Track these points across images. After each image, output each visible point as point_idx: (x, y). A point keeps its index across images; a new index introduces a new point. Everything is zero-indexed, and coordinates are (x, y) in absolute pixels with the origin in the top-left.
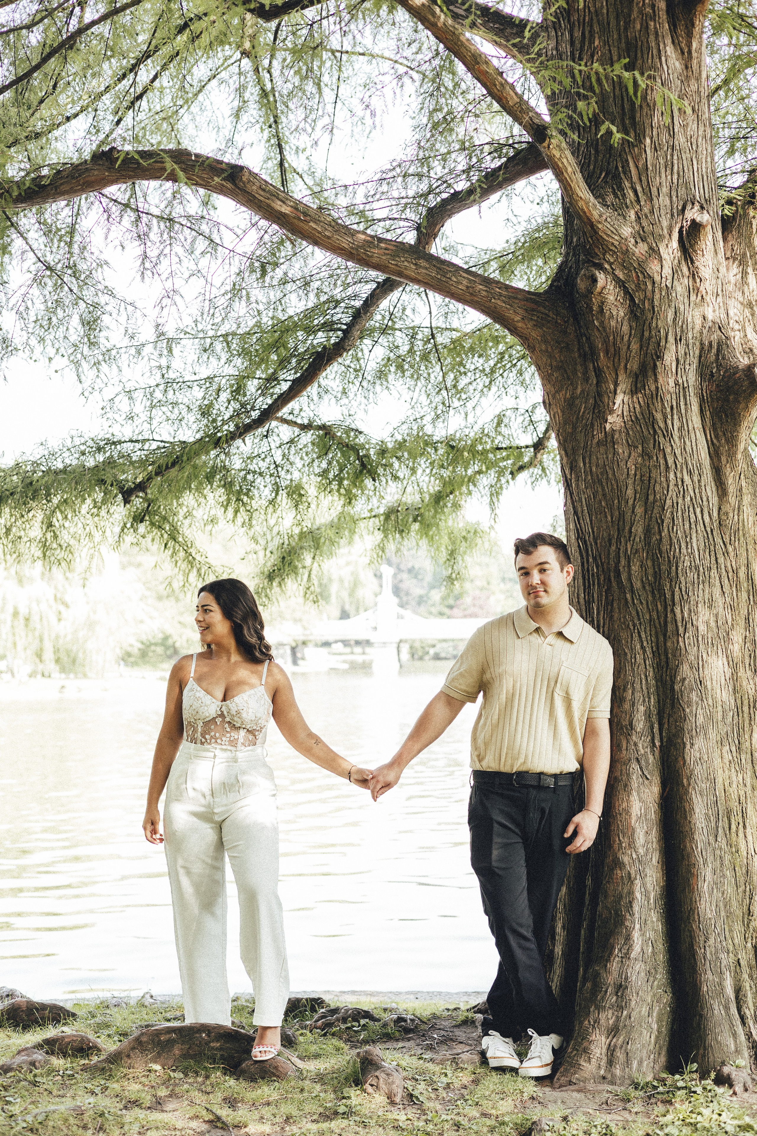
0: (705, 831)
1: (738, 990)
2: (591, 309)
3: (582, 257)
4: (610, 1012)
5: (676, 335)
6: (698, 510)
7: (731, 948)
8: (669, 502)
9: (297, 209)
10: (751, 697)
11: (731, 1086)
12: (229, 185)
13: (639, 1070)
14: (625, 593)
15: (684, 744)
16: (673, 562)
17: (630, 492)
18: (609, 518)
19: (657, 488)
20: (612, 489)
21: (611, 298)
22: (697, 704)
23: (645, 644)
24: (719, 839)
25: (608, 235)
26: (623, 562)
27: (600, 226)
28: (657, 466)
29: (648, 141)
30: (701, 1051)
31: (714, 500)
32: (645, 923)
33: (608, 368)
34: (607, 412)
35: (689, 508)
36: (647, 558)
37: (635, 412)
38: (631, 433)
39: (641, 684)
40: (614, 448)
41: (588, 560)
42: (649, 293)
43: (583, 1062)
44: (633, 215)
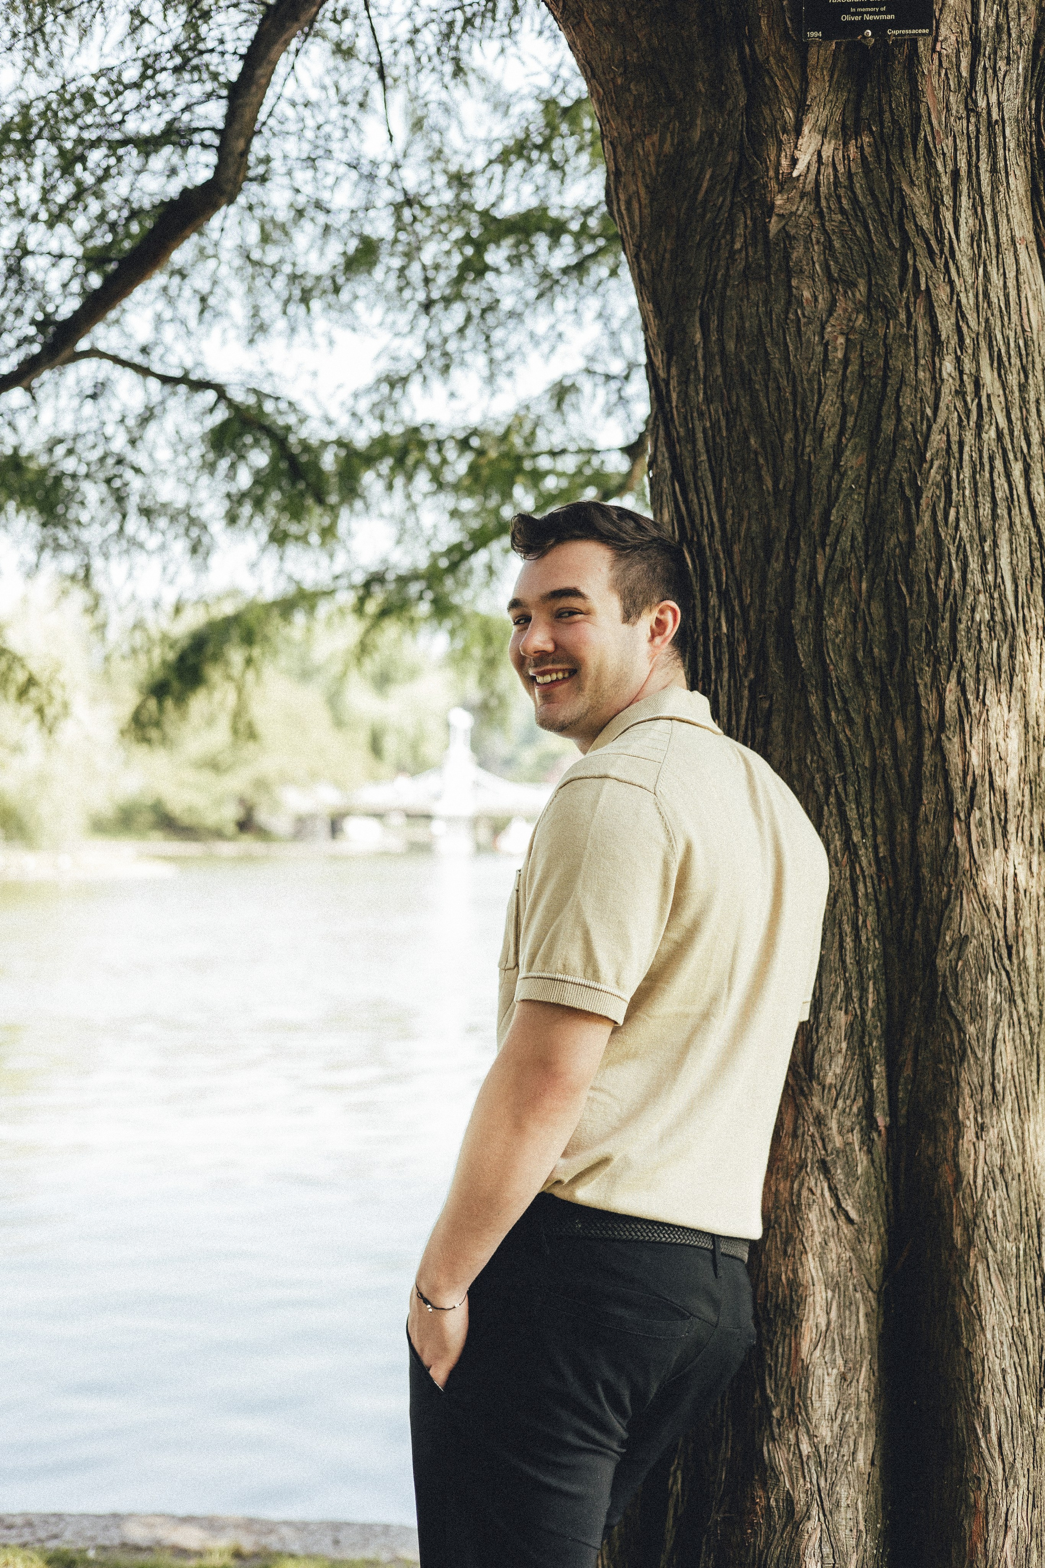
0: (1011, 1378)
6: (1017, 469)
8: (937, 440)
14: (804, 693)
15: (959, 1126)
16: (944, 609)
17: (829, 409)
18: (769, 483)
19: (907, 400)
20: (780, 400)
22: (998, 1011)
23: (856, 837)
26: (802, 603)
28: (909, 339)
33: (781, 59)
34: (773, 185)
35: (991, 459)
36: (870, 596)
37: (851, 187)
38: (837, 244)
39: (841, 947)
40: (790, 287)
41: (705, 601)
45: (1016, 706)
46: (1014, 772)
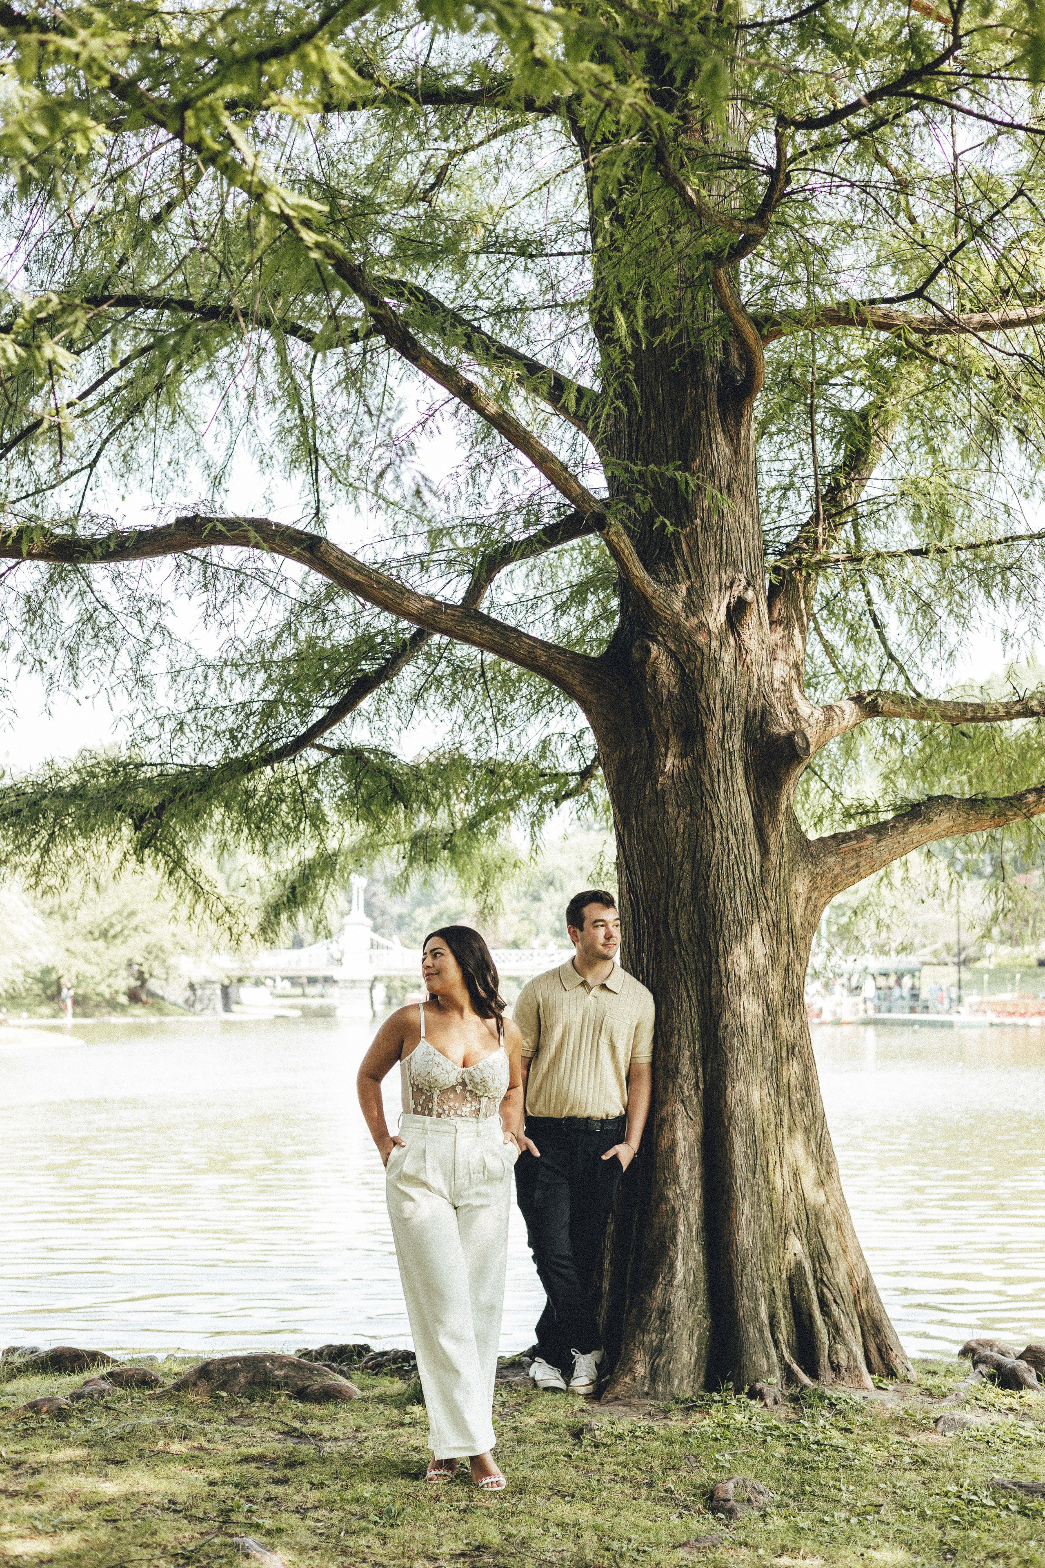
0: (743, 1167)
1: (772, 1317)
2: (645, 678)
3: (637, 628)
4: (654, 1334)
5: (723, 703)
6: (742, 868)
7: (766, 1277)
8: (714, 859)
9: (371, 577)
10: (789, 1043)
11: (762, 1399)
12: (307, 555)
13: (679, 1387)
14: (672, 946)
15: (726, 1087)
16: (718, 916)
17: (679, 849)
18: (659, 873)
19: (703, 846)
20: (662, 845)
21: (663, 668)
22: (737, 1049)
24: (756, 1177)
25: (661, 610)
26: (672, 915)
27: (652, 601)
28: (704, 827)
29: (698, 520)
30: (736, 1371)
31: (757, 858)
32: (687, 1254)
33: (659, 733)
34: (658, 773)
35: (732, 866)
36: (693, 912)
37: (684, 775)
38: (679, 794)
40: (664, 808)
41: (638, 913)
42: (698, 664)
43: (627, 1380)
44: (683, 589)
45: (742, 948)
46: (742, 970)
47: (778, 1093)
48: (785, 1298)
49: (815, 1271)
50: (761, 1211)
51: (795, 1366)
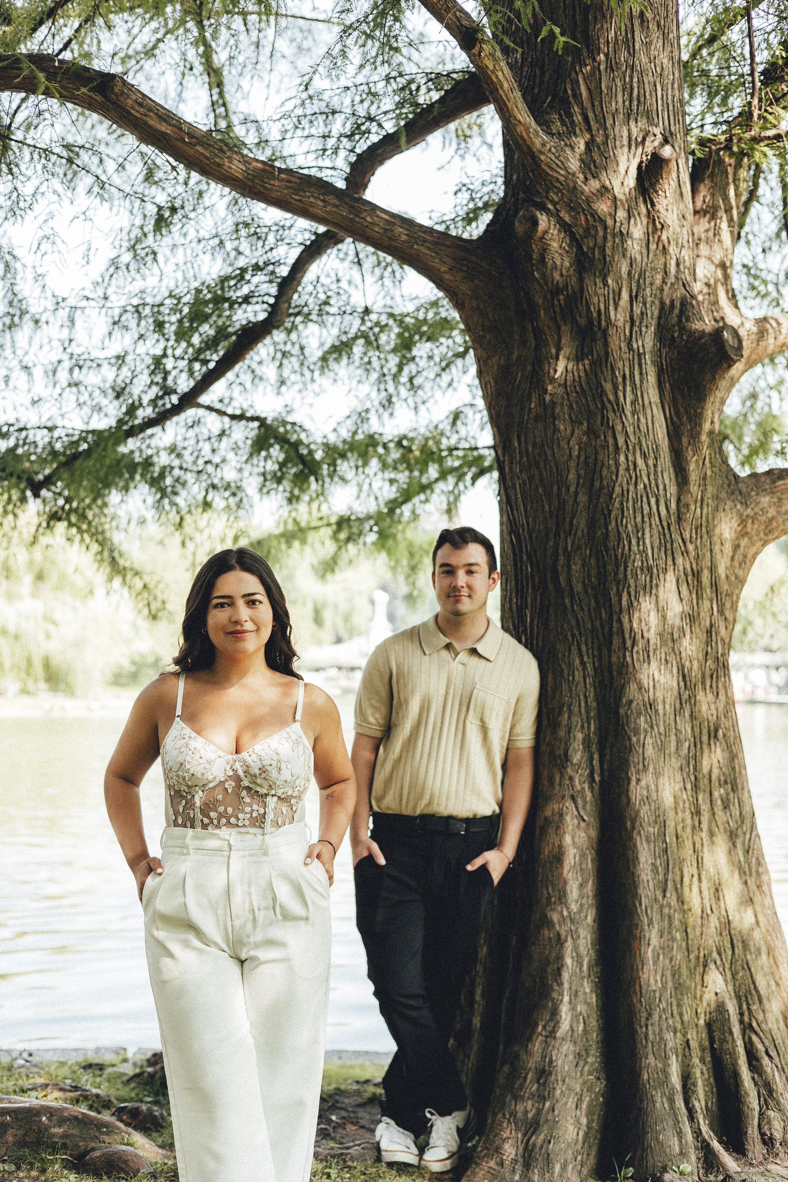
0: (651, 884)
1: (686, 1078)
2: (531, 258)
3: (522, 195)
4: (530, 1103)
5: (631, 291)
6: (653, 501)
7: (679, 1026)
8: (618, 489)
9: (181, 129)
10: (711, 725)
12: (99, 98)
13: (562, 1176)
14: (563, 598)
15: (629, 780)
16: (621, 562)
17: (572, 476)
18: (547, 508)
19: (605, 472)
20: (551, 472)
21: (555, 245)
22: (646, 731)
23: (586, 658)
24: (668, 895)
25: (552, 169)
26: (562, 560)
27: (543, 157)
28: (605, 447)
29: (602, 57)
30: (639, 1153)
31: (672, 489)
32: (576, 995)
33: (549, 328)
34: (547, 381)
35: (642, 497)
36: (590, 556)
37: (580, 382)
38: (574, 406)
39: (580, 706)
40: (554, 424)
41: (521, 558)
42: (600, 240)
43: (492, 1164)
44: (581, 145)
45: (653, 602)
46: (652, 631)
47: (696, 787)
48: (703, 1050)
49: (741, 1014)
50: (673, 939)
51: (716, 1145)
